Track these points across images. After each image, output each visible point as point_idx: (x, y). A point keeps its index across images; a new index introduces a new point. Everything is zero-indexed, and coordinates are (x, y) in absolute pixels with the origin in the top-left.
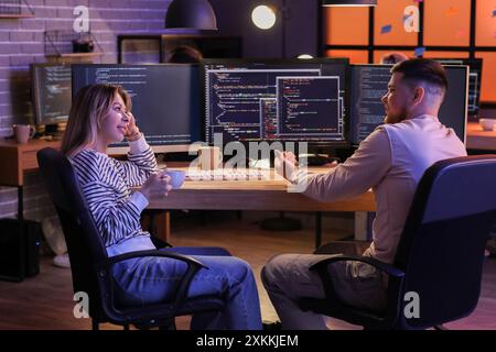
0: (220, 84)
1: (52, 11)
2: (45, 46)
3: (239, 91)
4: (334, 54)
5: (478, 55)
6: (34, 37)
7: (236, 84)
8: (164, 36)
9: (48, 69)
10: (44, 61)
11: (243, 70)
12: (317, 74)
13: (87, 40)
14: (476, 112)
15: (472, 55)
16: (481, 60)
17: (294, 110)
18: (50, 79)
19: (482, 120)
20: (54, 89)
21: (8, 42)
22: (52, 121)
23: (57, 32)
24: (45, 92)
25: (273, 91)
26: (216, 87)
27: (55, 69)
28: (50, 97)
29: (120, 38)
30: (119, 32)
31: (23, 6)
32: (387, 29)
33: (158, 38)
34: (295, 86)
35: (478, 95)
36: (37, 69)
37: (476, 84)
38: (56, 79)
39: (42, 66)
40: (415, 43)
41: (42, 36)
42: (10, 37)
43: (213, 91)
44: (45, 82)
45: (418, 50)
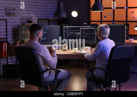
0: (67, 30)
1: (22, 13)
2: (21, 22)
3: (71, 32)
4: (92, 23)
5: (128, 23)
6: (18, 19)
7: (71, 30)
8: (50, 19)
9: (22, 27)
10: (21, 25)
11: (72, 27)
12: (90, 27)
13: (31, 20)
14: (128, 37)
15: (127, 23)
16: (129, 24)
17: (84, 36)
18: (22, 30)
19: (129, 39)
20: (23, 32)
21: (12, 21)
22: (23, 40)
23: (23, 18)
24: (21, 33)
25: (80, 31)
26: (66, 31)
27: (24, 27)
28: (22, 34)
29: (39, 19)
30: (38, 18)
31: (16, 12)
32: (105, 17)
33: (48, 19)
34: (85, 30)
35: (128, 33)
36: (19, 27)
37: (128, 30)
38: (24, 30)
39: (20, 27)
40: (112, 20)
41: (20, 19)
42: (12, 19)
43: (65, 32)
44: (21, 30)
45: (113, 22)
